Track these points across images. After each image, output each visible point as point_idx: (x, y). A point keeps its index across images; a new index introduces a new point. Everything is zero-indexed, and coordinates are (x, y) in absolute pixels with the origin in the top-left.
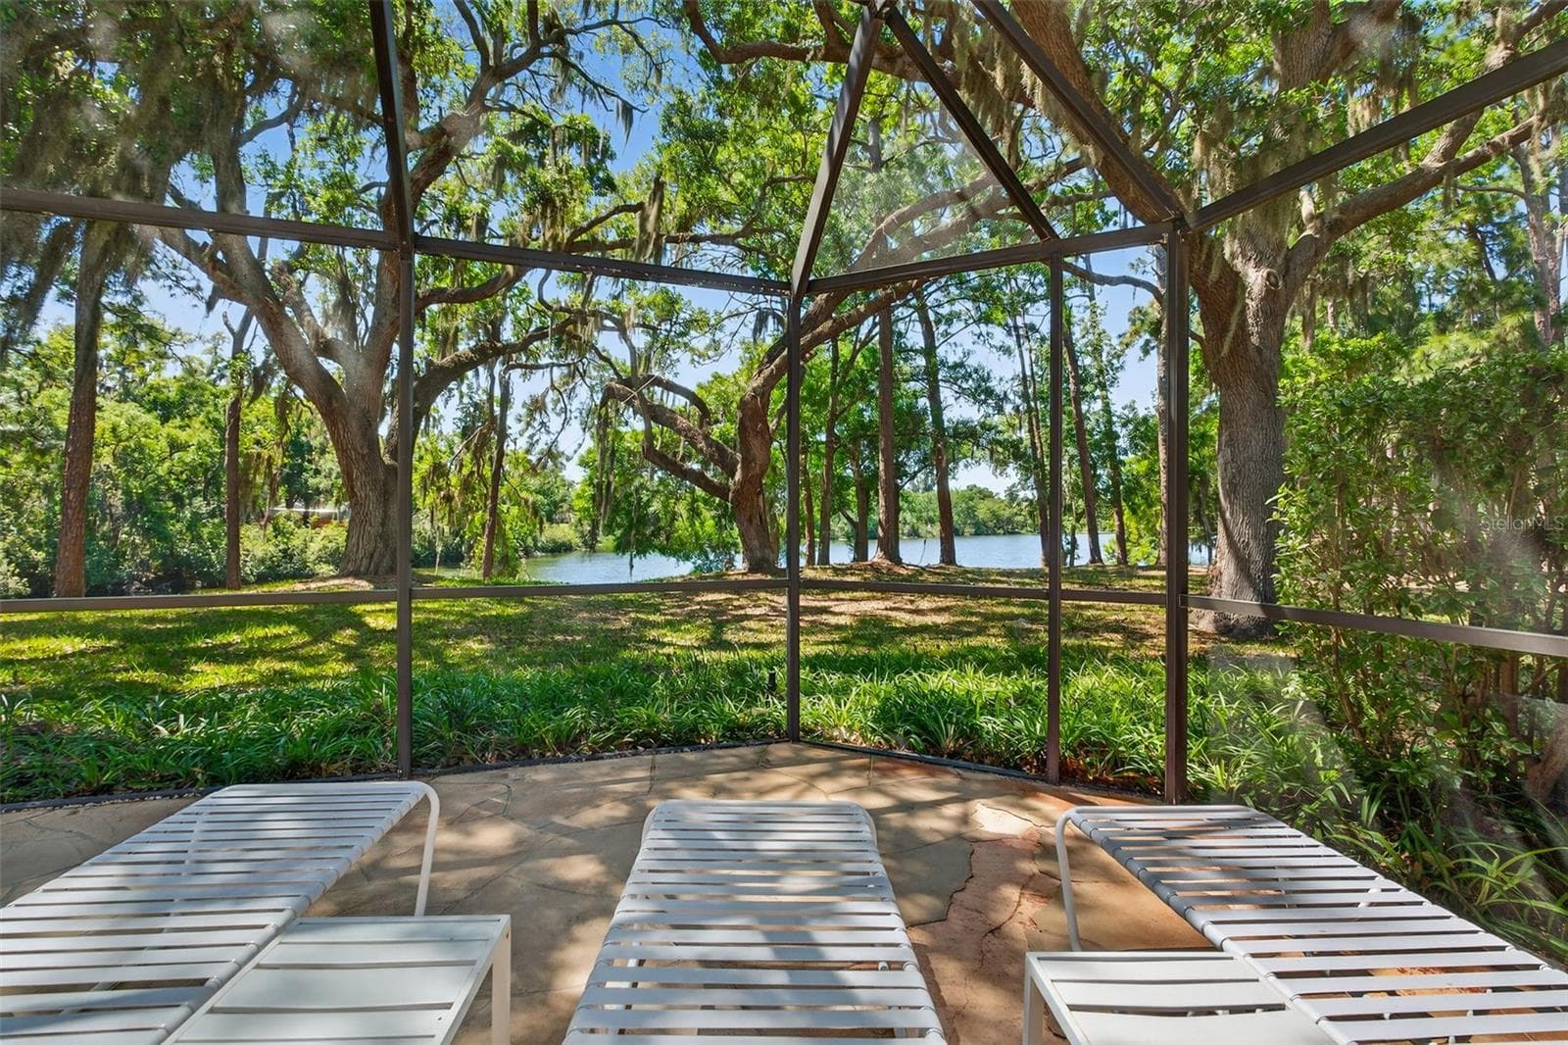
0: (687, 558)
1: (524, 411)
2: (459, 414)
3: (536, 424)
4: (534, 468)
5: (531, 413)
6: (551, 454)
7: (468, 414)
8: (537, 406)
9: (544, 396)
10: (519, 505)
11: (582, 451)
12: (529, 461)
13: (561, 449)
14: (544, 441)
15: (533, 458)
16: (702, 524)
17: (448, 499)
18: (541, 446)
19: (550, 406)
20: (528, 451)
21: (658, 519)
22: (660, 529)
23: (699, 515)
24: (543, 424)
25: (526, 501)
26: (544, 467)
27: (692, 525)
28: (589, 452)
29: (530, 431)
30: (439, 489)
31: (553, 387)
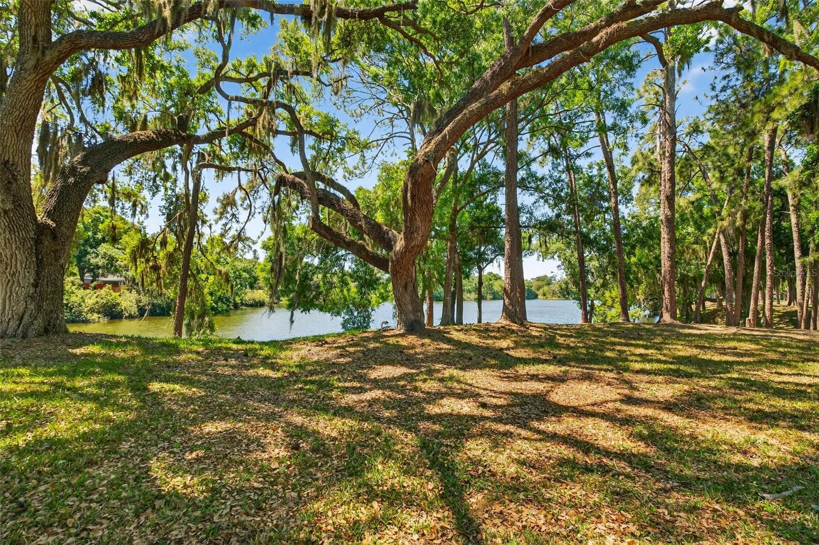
0: (338, 314)
1: (218, 205)
2: (163, 203)
3: (228, 216)
4: (228, 248)
5: (224, 207)
6: (240, 237)
7: (171, 203)
8: (228, 202)
9: (234, 193)
10: (215, 274)
11: (265, 238)
12: (224, 243)
13: (248, 235)
14: (235, 228)
15: (228, 241)
16: (349, 290)
17: (156, 268)
18: (233, 232)
19: (239, 202)
20: (222, 235)
21: (318, 287)
22: (321, 293)
23: (347, 284)
24: (233, 215)
25: (220, 272)
26: (236, 248)
27: (342, 291)
28: (270, 239)
29: (224, 221)
30: (148, 261)
31: (240, 187)
